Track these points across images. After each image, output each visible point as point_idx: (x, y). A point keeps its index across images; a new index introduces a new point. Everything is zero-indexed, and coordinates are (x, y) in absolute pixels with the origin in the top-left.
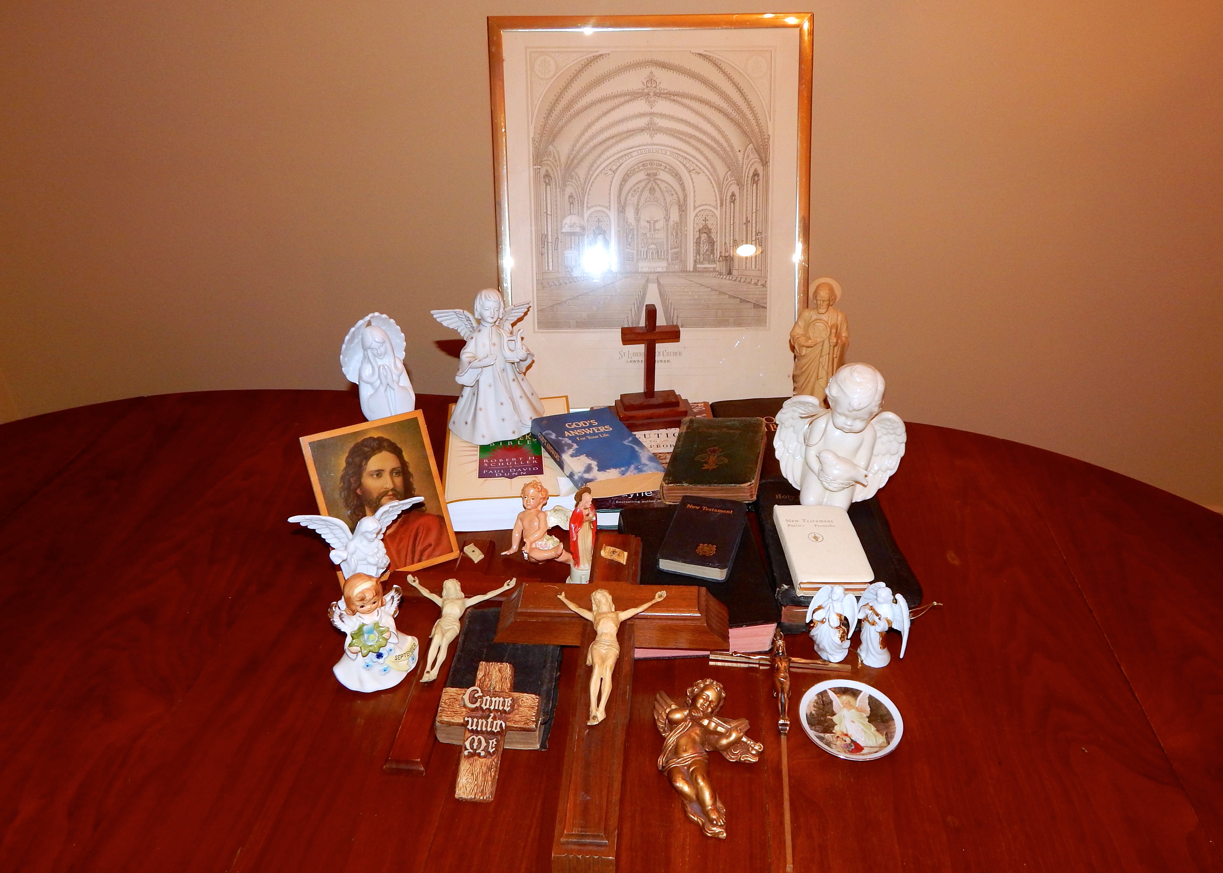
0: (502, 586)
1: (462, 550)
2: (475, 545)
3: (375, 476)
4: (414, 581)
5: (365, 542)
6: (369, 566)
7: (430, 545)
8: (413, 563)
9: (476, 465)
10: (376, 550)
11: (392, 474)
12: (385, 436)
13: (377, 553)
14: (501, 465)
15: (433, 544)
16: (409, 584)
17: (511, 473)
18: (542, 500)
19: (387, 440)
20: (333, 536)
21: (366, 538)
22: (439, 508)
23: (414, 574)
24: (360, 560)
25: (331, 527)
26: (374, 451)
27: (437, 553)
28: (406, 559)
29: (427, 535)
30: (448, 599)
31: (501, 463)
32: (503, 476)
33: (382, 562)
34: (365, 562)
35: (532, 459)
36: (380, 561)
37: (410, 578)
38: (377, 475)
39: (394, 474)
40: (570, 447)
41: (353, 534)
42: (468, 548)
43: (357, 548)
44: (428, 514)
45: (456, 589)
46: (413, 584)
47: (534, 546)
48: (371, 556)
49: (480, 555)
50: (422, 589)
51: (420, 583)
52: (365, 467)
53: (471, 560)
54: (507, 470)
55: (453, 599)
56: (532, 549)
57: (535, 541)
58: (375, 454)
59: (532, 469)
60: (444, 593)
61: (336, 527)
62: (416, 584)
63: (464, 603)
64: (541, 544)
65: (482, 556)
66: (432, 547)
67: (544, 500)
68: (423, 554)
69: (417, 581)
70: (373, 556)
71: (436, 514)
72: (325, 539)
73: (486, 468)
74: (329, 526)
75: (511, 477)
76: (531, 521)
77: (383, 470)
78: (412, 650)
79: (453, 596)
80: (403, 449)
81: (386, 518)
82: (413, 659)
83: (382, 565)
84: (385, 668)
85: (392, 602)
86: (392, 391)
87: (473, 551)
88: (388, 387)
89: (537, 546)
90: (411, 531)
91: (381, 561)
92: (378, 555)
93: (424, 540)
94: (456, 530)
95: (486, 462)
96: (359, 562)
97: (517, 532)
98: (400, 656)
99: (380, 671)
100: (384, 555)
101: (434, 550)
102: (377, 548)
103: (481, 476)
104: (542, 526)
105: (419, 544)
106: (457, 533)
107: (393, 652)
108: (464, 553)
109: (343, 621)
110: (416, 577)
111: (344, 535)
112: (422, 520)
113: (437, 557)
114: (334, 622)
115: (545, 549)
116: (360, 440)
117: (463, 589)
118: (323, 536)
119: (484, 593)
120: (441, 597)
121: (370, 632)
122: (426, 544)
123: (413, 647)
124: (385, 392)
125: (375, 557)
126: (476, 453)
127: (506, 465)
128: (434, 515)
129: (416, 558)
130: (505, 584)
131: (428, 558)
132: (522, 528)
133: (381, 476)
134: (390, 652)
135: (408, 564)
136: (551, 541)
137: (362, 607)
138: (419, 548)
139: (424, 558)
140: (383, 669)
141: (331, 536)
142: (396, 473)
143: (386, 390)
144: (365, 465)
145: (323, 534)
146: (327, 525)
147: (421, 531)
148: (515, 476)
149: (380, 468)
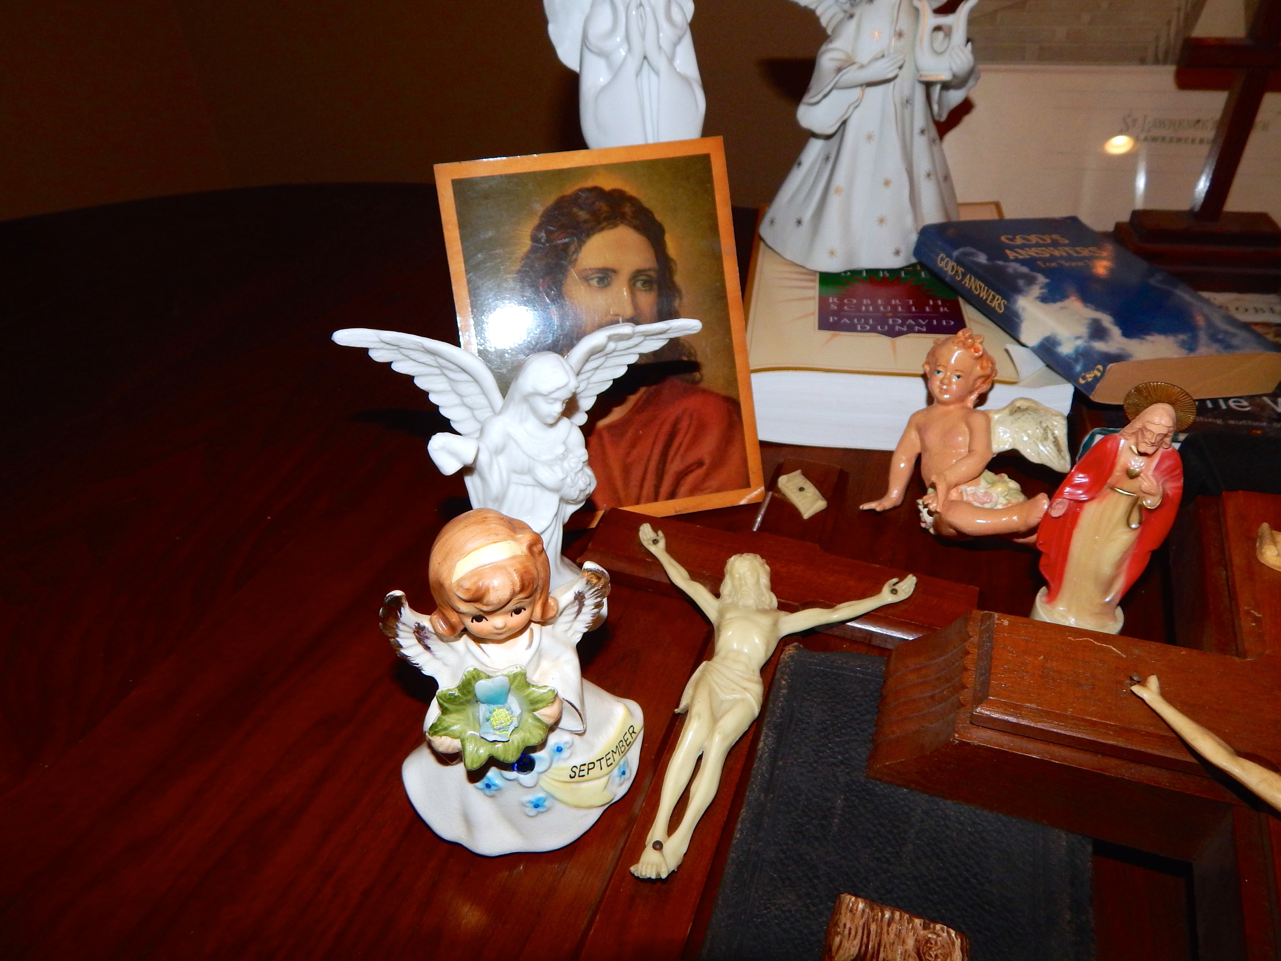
0: (875, 590)
1: (771, 485)
2: (806, 474)
3: (594, 282)
4: (655, 542)
5: (532, 424)
6: (538, 491)
7: (700, 464)
8: (656, 499)
9: (813, 306)
10: (560, 450)
11: (634, 284)
12: (630, 190)
13: (564, 457)
14: (867, 310)
15: (707, 461)
16: (643, 546)
17: (892, 328)
18: (980, 381)
19: (632, 200)
20: (456, 400)
21: (534, 411)
22: (732, 381)
23: (657, 523)
24: (515, 472)
25: (452, 375)
26: (599, 223)
27: (713, 483)
28: (641, 486)
29: (695, 440)
30: (735, 606)
31: (867, 306)
32: (873, 330)
33: (574, 484)
34: (528, 479)
35: (935, 304)
36: (569, 480)
37: (646, 532)
38: (601, 280)
39: (639, 284)
40: (1031, 281)
41: (504, 396)
42: (788, 481)
43: (509, 436)
44: (704, 391)
45: (758, 581)
46: (653, 549)
47: (954, 495)
48: (544, 463)
49: (816, 500)
50: (671, 564)
51: (670, 550)
52: (574, 257)
53: (794, 511)
54: (882, 320)
55: (746, 607)
56: (950, 504)
57: (956, 485)
58: (602, 229)
59: (939, 322)
60: (726, 588)
61: (464, 377)
62: (659, 550)
63: (775, 624)
64: (974, 494)
65: (821, 504)
66: (705, 467)
67: (984, 382)
68: (682, 482)
69: (662, 543)
70: (549, 464)
71: (724, 393)
72: (438, 407)
73: (834, 313)
74: (446, 372)
75: (893, 333)
76: (948, 433)
77: (614, 271)
78: (623, 746)
79: (751, 602)
80: (667, 229)
81: (597, 368)
82: (624, 773)
83: (574, 493)
84: (540, 799)
85: (576, 608)
86: (654, 77)
87: (801, 489)
88: (646, 63)
89: (965, 498)
90: (663, 423)
91: (572, 481)
92: (566, 464)
93: (688, 449)
94: (764, 435)
95: (833, 303)
96: (515, 478)
97: (904, 458)
98: (585, 768)
99: (523, 805)
100: (581, 465)
101: (707, 476)
102: (564, 443)
103: (824, 325)
104: (979, 447)
105: (676, 453)
106: (765, 445)
107: (565, 754)
108: (778, 491)
109: (427, 648)
110: (660, 533)
111: (483, 401)
112: (692, 403)
113: (711, 493)
114: (401, 647)
115: (987, 506)
116: (569, 190)
117: (776, 585)
118: (433, 398)
119: (829, 603)
120: (717, 595)
121: (497, 699)
122: (691, 458)
123: (628, 736)
124: (637, 75)
125: (557, 469)
126: (811, 284)
127: (879, 311)
128: (717, 395)
129: (665, 488)
130: (886, 589)
131: (695, 490)
132: (918, 450)
133: (609, 284)
134: (558, 756)
135: (643, 500)
136: (999, 489)
137: (478, 618)
138: (674, 467)
139: (683, 489)
140: (531, 802)
141: (452, 399)
142: (645, 283)
143: (638, 73)
144: (573, 253)
145: (434, 392)
146: (440, 367)
147: (684, 424)
148: (900, 334)
149: (610, 264)
